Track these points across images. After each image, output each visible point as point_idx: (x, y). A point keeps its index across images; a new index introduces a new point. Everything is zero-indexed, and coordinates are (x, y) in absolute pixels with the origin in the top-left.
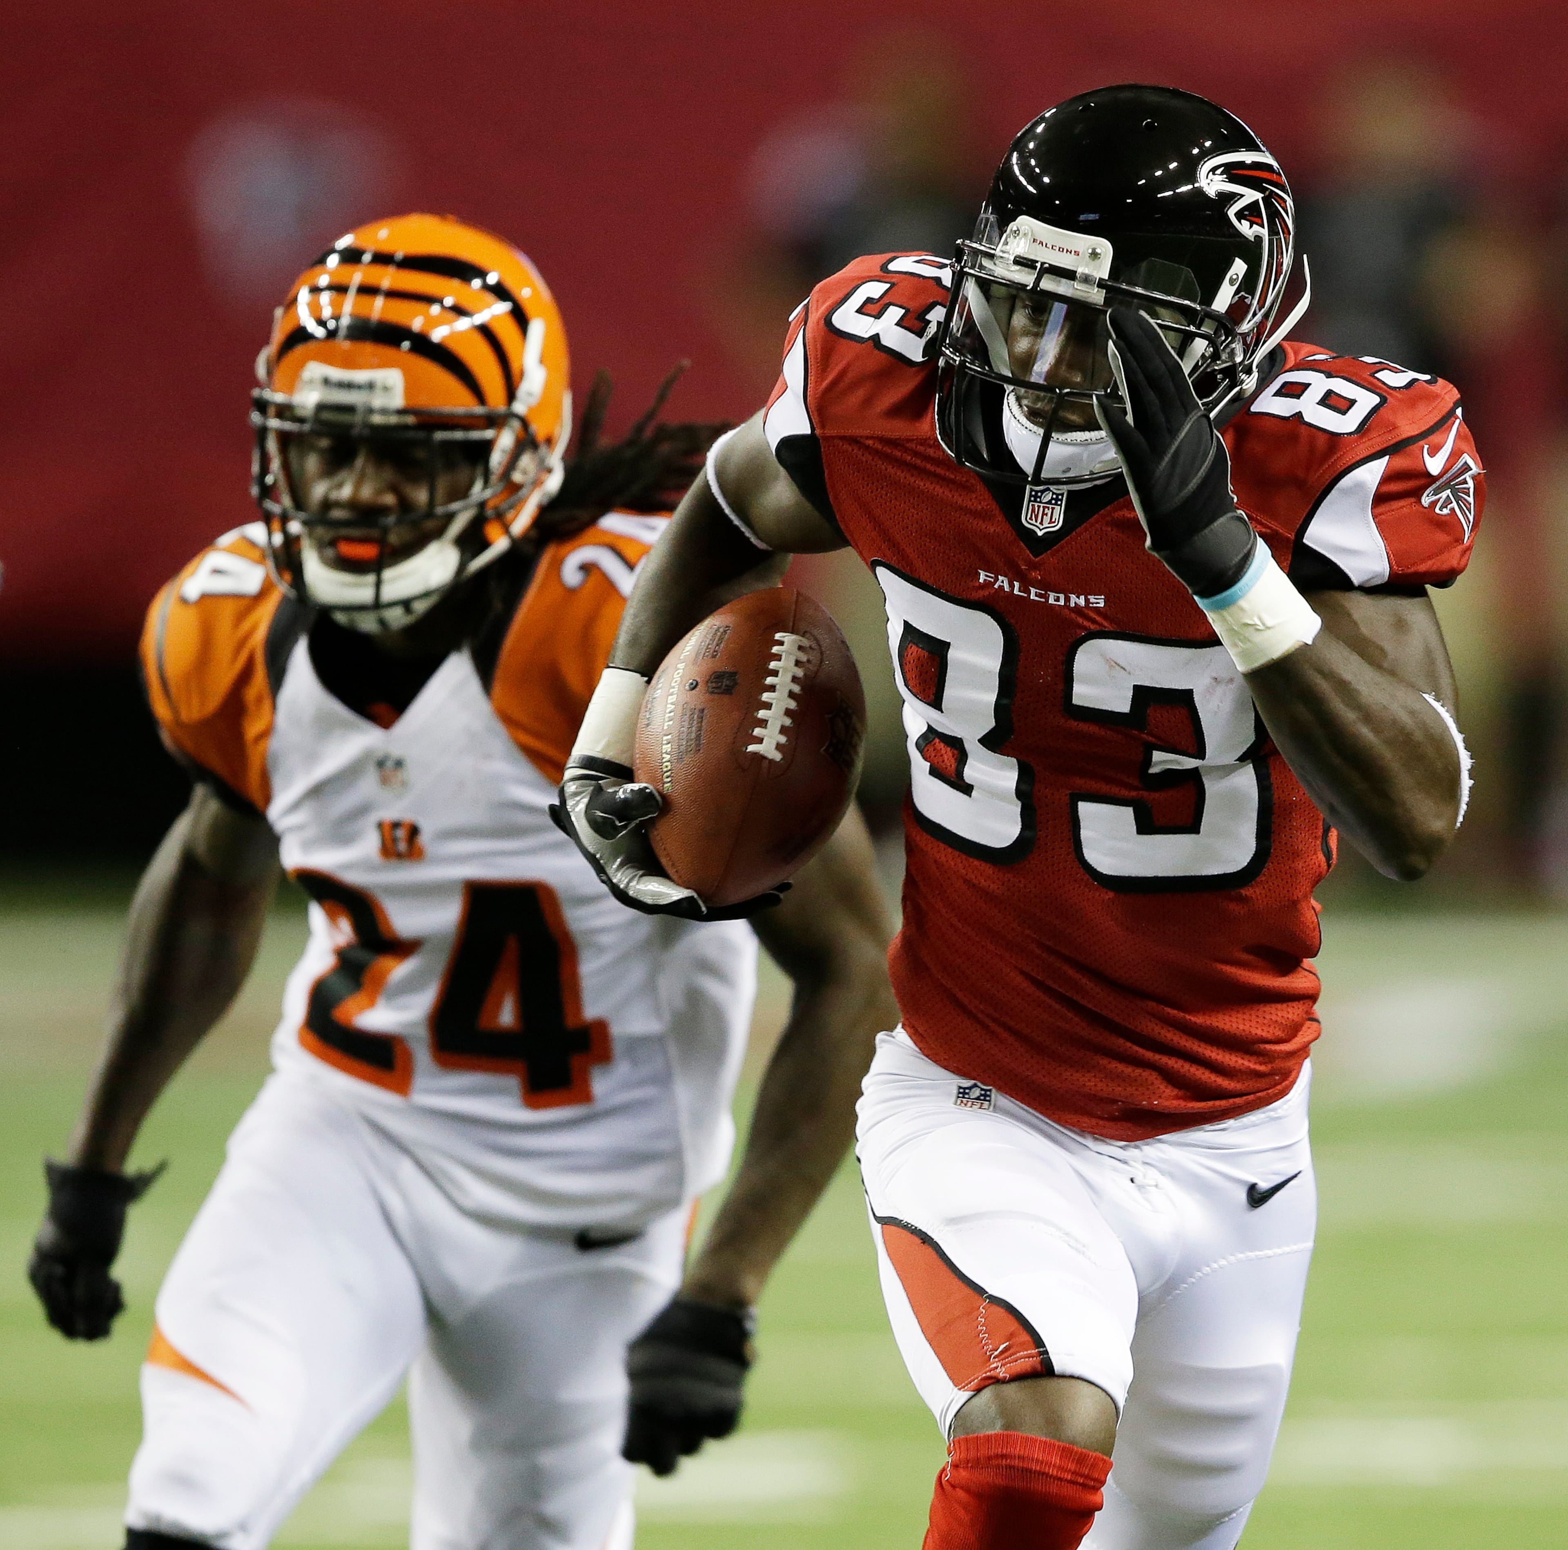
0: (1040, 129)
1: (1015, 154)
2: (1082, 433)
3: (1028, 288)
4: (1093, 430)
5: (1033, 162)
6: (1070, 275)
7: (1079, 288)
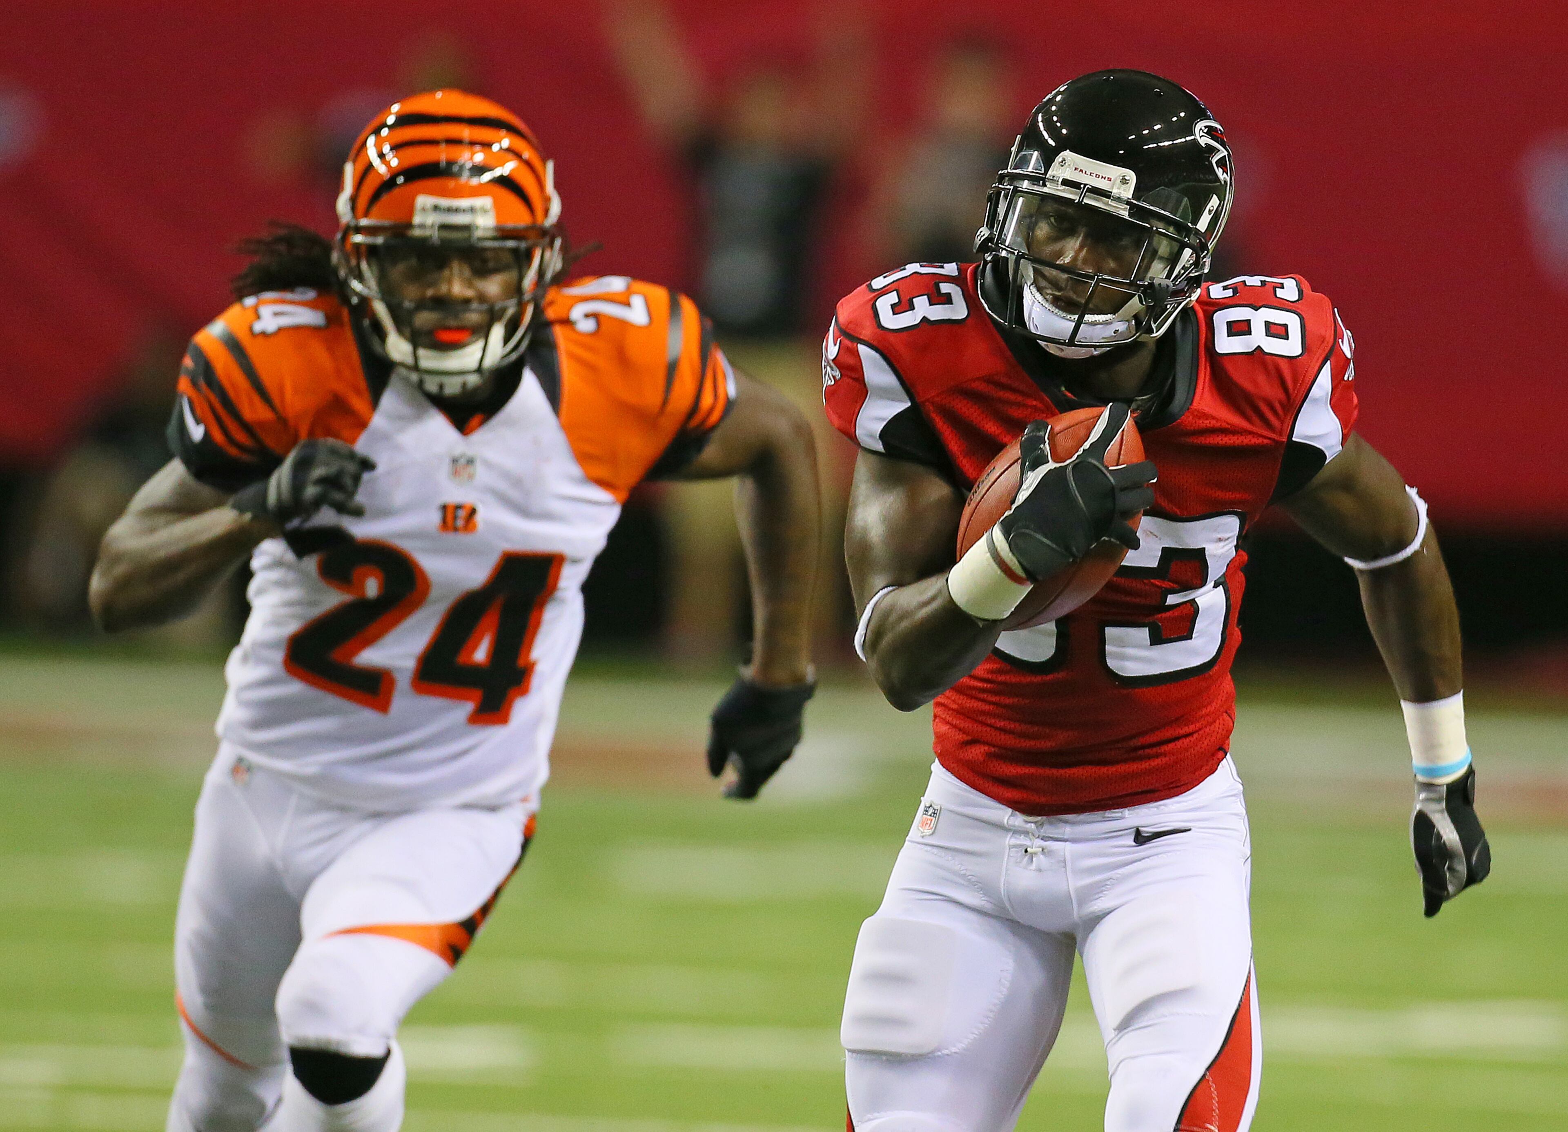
0: (1059, 98)
1: (1040, 115)
2: (1092, 315)
3: (1076, 202)
4: (1100, 314)
5: (1055, 119)
6: (1106, 194)
7: (1112, 204)
